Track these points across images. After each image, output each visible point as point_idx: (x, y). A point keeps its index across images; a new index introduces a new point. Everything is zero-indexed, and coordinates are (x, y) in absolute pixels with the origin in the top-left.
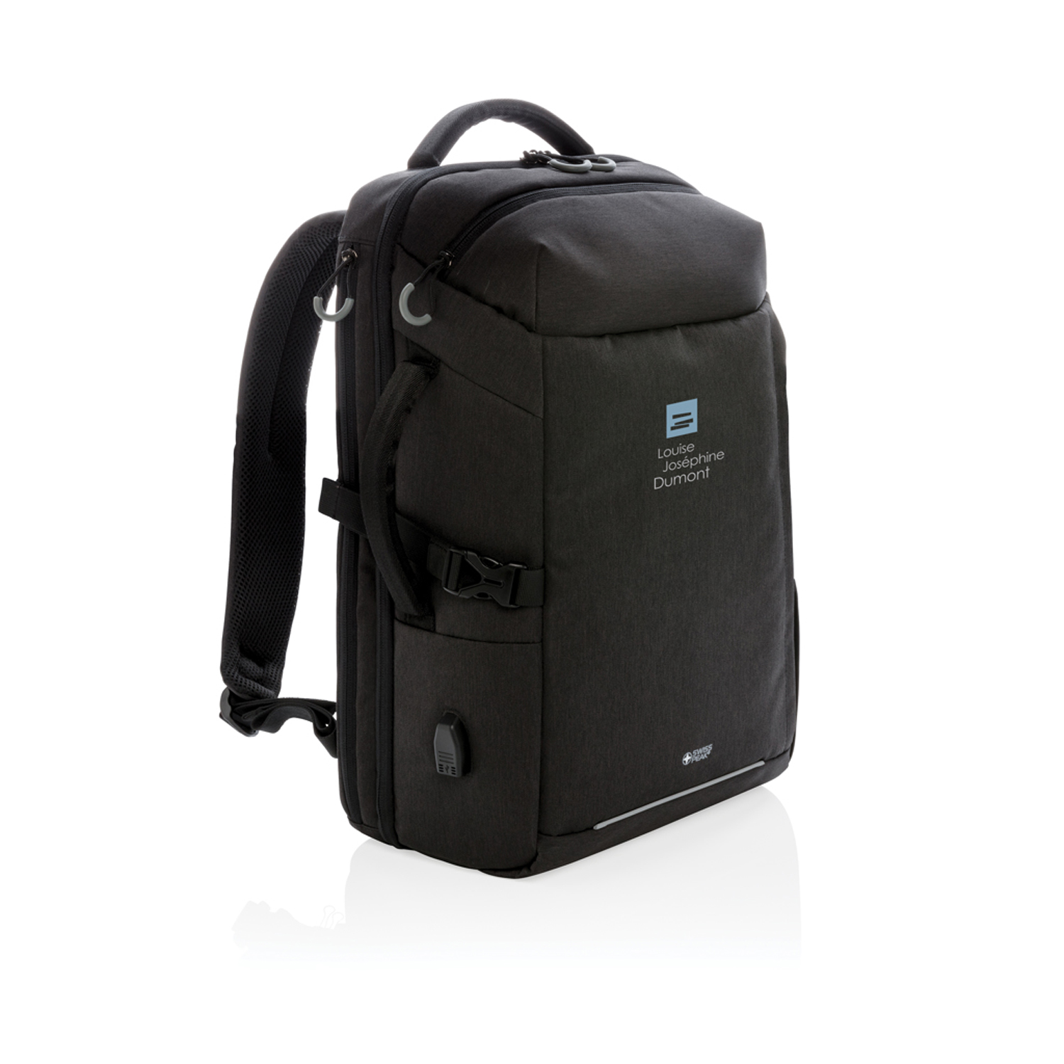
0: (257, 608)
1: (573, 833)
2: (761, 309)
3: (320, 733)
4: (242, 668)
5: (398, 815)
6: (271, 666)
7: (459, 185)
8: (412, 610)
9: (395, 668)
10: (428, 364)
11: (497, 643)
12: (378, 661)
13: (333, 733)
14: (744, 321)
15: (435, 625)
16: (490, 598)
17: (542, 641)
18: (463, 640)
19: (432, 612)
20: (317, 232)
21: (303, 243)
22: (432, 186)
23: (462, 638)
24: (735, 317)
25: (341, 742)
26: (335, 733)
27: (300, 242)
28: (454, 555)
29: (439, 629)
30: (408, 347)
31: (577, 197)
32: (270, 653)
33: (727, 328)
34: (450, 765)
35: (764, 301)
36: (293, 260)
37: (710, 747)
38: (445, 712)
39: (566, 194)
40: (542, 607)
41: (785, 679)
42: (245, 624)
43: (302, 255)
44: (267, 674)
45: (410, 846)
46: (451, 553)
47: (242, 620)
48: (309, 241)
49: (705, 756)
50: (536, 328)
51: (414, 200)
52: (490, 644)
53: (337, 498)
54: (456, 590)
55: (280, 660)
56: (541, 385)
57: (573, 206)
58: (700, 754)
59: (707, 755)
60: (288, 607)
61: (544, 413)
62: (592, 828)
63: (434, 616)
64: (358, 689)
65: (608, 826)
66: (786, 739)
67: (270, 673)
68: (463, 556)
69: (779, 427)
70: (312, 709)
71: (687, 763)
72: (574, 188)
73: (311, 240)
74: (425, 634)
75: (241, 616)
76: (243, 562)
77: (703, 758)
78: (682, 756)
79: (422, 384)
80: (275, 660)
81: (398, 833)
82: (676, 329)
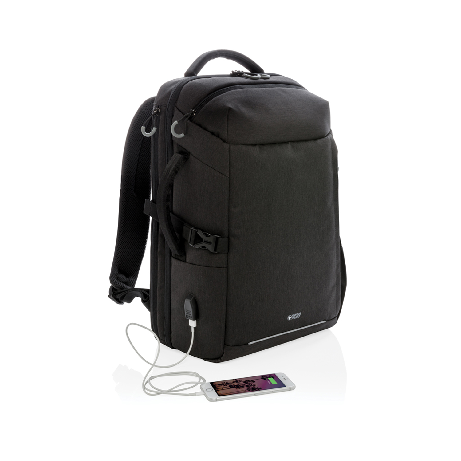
0: (127, 254)
1: (239, 345)
2: (327, 136)
3: (143, 301)
4: (119, 277)
5: (172, 335)
6: (131, 277)
7: (201, 84)
8: (177, 253)
9: (172, 276)
10: (185, 154)
11: (209, 267)
12: (166, 273)
13: (148, 301)
14: (319, 141)
15: (186, 259)
16: (206, 248)
17: (227, 267)
18: (196, 266)
19: (185, 254)
20: (150, 104)
21: (145, 109)
22: (190, 84)
23: (196, 265)
24: (315, 139)
25: (151, 305)
26: (149, 301)
27: (144, 108)
28: (193, 231)
29: (187, 261)
30: (178, 147)
31: (249, 89)
32: (132, 272)
33: (311, 144)
34: (190, 316)
35: (329, 133)
36: (141, 116)
37: (300, 313)
38: (189, 294)
39: (245, 88)
40: (227, 253)
41: (335, 288)
42: (121, 260)
43: (145, 114)
44: (129, 281)
45: (176, 348)
46: (192, 230)
47: (120, 259)
48: (147, 108)
49: (298, 317)
50: (227, 141)
51: (183, 89)
52: (206, 267)
53: (151, 207)
54: (194, 245)
55: (136, 275)
56: (228, 164)
57: (246, 92)
58: (296, 316)
59: (299, 317)
60: (140, 254)
61: (230, 175)
62: (247, 344)
63: (186, 256)
64: (158, 284)
65: (254, 343)
66: (335, 312)
67: (131, 280)
68: (196, 231)
69: (334, 185)
70: (142, 292)
71: (289, 320)
72: (249, 85)
73: (148, 108)
74: (182, 263)
75: (119, 257)
76: (122, 236)
77: (297, 318)
78: (288, 316)
79: (183, 162)
80: (133, 275)
81: (172, 342)
82: (288, 143)
